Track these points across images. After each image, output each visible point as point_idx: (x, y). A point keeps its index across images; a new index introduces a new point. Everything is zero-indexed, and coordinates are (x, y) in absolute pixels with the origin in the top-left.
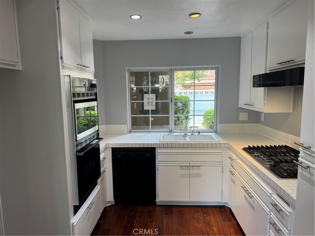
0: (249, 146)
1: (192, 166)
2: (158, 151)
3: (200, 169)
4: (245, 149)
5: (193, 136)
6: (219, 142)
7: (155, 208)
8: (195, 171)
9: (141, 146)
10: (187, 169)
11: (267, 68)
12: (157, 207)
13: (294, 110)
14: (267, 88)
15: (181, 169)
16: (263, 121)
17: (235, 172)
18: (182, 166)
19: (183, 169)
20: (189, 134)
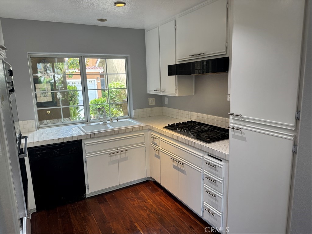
0: (168, 125)
1: (120, 152)
2: (84, 143)
3: (127, 152)
4: (166, 127)
5: (112, 123)
6: (141, 126)
7: (86, 201)
8: (123, 155)
9: (65, 141)
10: (116, 155)
11: (177, 59)
12: (88, 200)
13: (195, 93)
14: (178, 77)
15: (110, 156)
16: (167, 104)
17: (159, 148)
18: (110, 154)
19: (112, 156)
20: (108, 122)
